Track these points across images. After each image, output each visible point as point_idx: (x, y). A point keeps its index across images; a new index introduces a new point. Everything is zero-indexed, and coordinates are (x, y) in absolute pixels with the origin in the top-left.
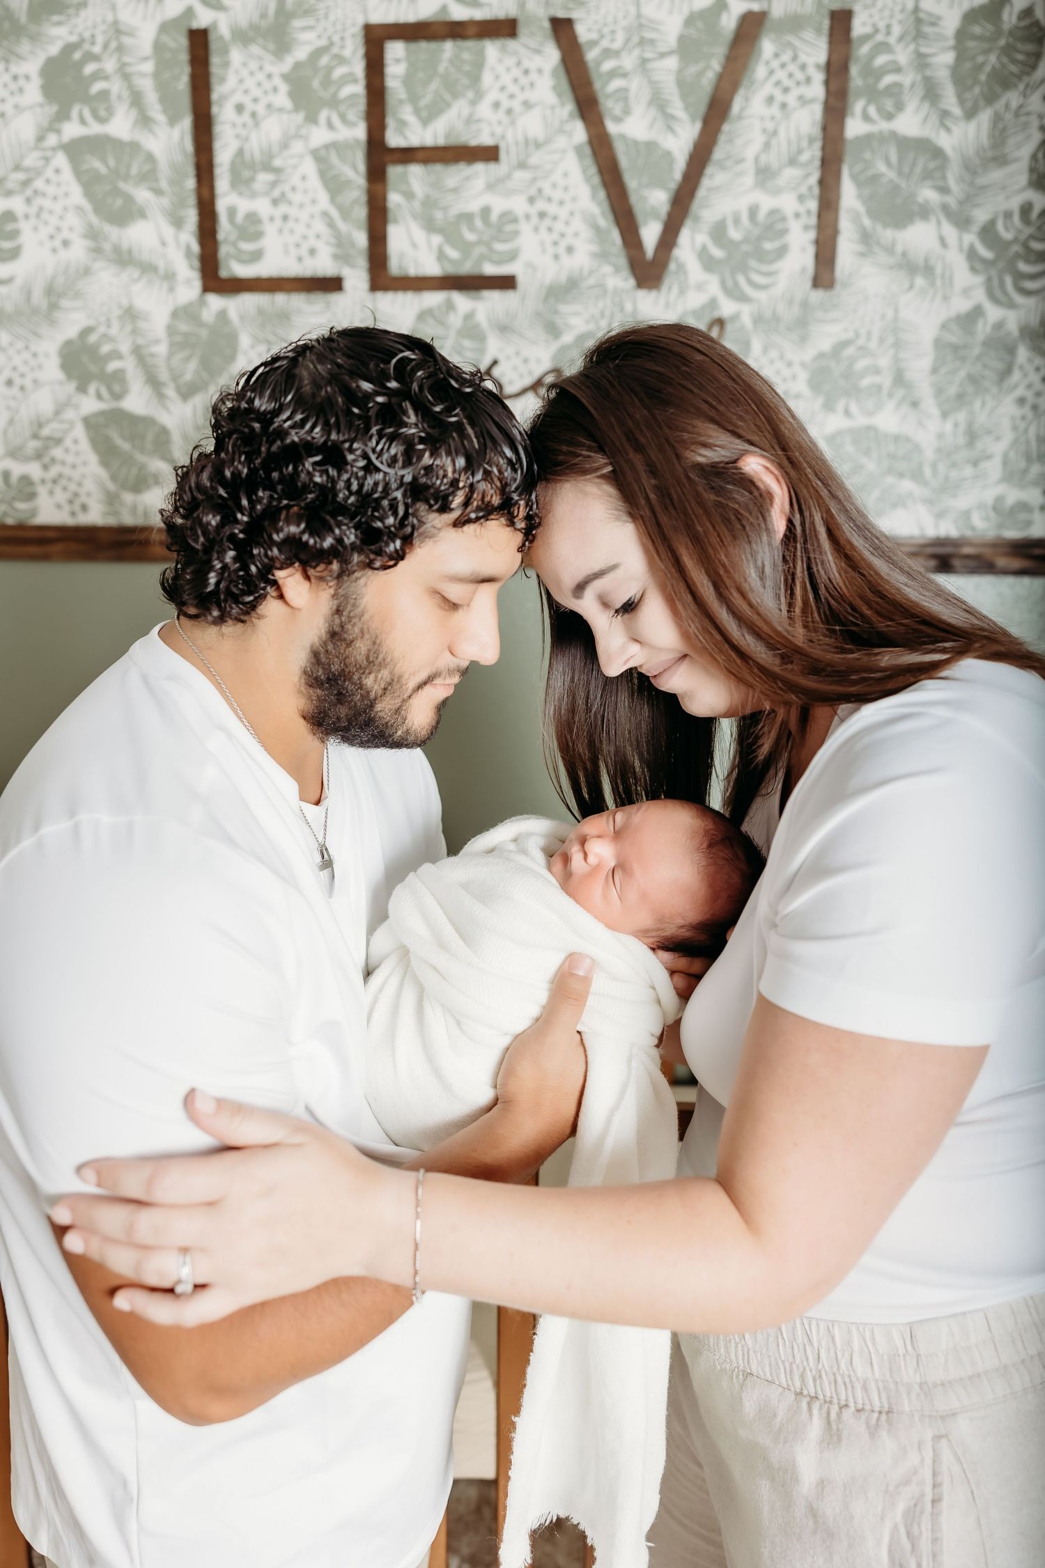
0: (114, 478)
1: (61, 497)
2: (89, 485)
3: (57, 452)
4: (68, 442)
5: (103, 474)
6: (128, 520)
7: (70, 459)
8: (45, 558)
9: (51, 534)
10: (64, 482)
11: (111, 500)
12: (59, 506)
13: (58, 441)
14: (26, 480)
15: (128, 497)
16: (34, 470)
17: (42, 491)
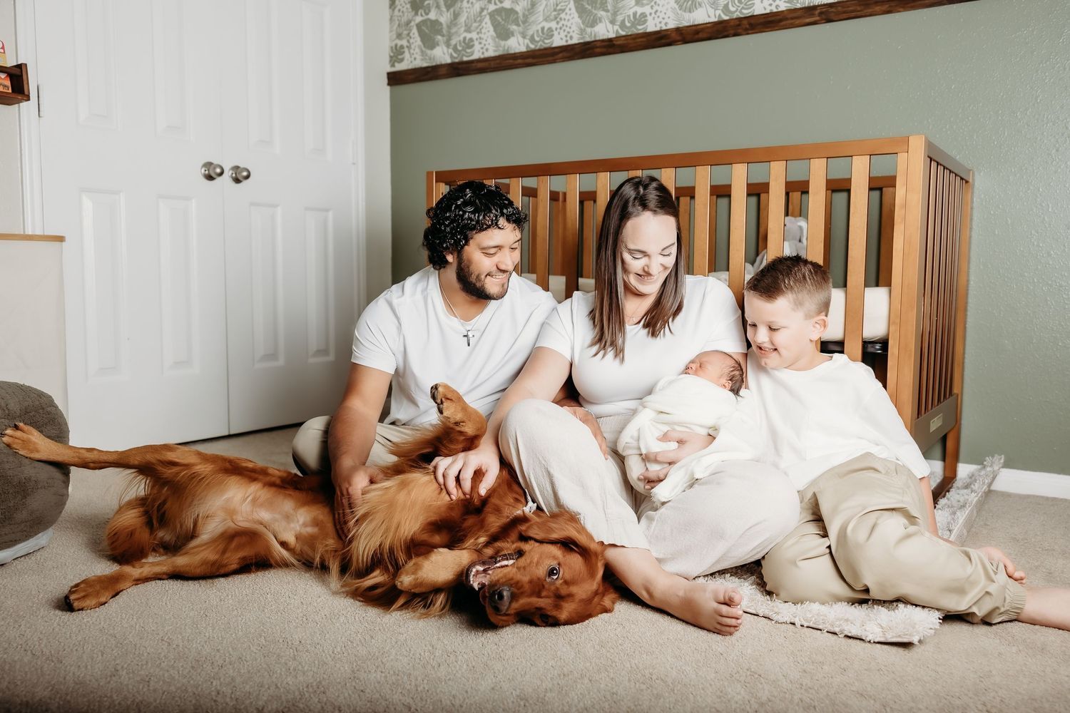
0: (583, 23)
1: (563, 34)
2: (574, 28)
3: (563, 16)
4: (567, 10)
5: (580, 21)
6: (588, 39)
7: (567, 17)
8: (554, 62)
9: (556, 50)
10: (564, 28)
11: (582, 31)
12: (562, 39)
13: (563, 10)
14: (550, 29)
15: (589, 30)
16: (553, 25)
17: (555, 33)
